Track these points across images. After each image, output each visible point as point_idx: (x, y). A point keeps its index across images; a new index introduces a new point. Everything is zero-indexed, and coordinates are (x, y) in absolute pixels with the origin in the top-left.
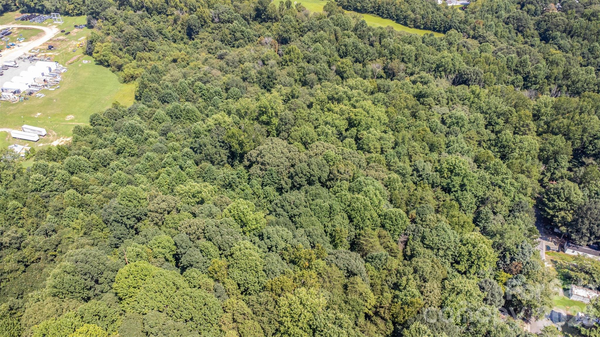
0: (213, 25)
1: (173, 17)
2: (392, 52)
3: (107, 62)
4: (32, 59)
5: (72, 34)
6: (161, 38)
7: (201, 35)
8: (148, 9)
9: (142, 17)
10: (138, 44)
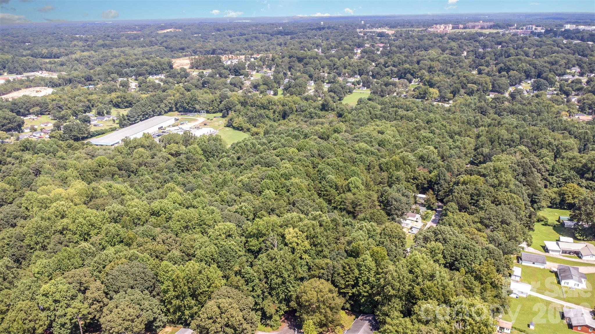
0: (296, 113)
1: (273, 110)
3: (241, 128)
5: (214, 120)
6: (267, 119)
7: (290, 117)
9: (256, 110)
10: (257, 120)
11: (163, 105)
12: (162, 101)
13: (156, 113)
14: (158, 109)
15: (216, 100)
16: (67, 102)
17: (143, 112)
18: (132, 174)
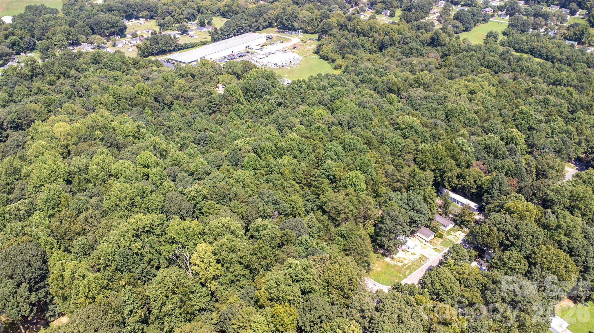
0: (398, 45)
1: (373, 39)
2: (522, 69)
3: (327, 57)
4: (284, 51)
5: (307, 43)
6: (362, 49)
7: (389, 50)
8: (357, 32)
9: (353, 36)
10: (348, 50)
11: (261, 20)
12: (261, 15)
13: (253, 28)
14: (256, 24)
15: (316, 19)
16: (176, 8)
17: (238, 27)
18: (166, 107)
